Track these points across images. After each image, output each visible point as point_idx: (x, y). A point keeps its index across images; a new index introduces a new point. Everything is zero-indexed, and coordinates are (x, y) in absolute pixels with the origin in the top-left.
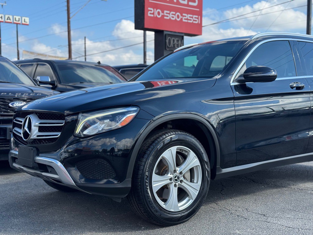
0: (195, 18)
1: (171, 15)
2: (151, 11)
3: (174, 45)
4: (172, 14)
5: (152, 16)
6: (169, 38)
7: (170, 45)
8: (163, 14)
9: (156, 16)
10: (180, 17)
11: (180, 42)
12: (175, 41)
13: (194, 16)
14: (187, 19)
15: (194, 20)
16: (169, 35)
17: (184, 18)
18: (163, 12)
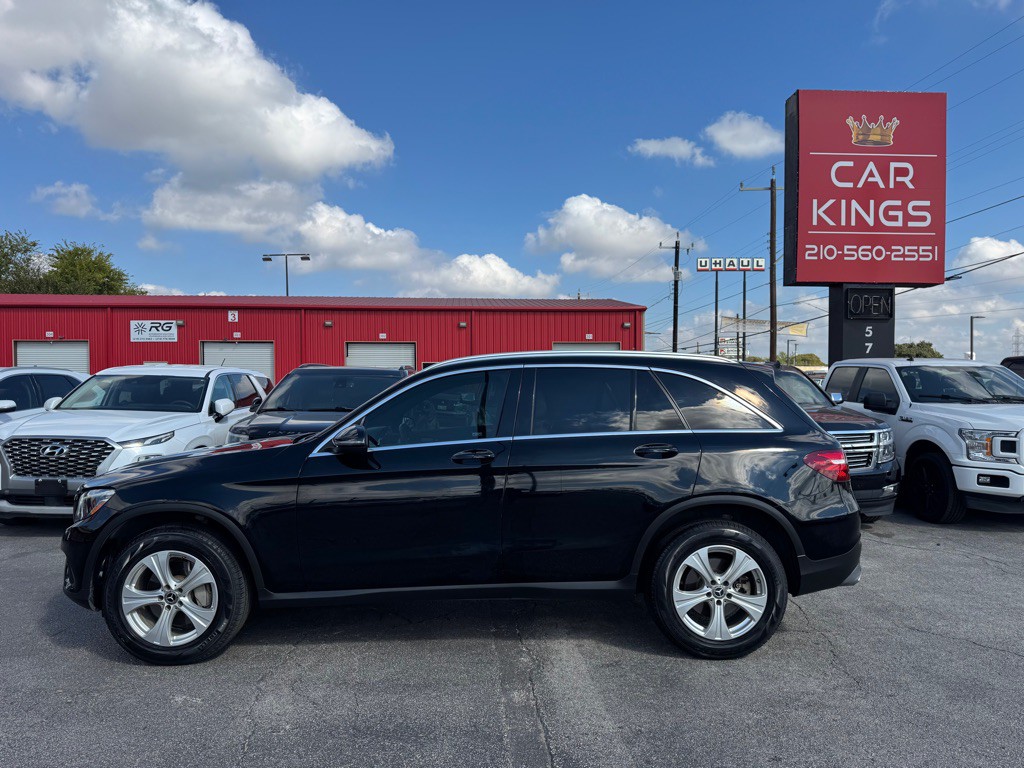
0: (925, 250)
1: (861, 253)
2: (812, 249)
3: (868, 308)
4: (864, 250)
5: (815, 258)
6: (854, 295)
8: (840, 252)
9: (825, 258)
10: (885, 253)
11: (883, 301)
12: (872, 301)
13: (923, 247)
14: (904, 256)
15: (921, 256)
16: (856, 290)
17: (894, 253)
18: (840, 249)
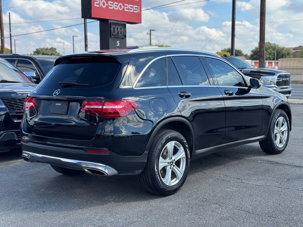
0: (135, 8)
1: (115, 6)
3: (118, 32)
4: (115, 4)
5: (98, 6)
6: (113, 26)
7: (114, 33)
8: (107, 4)
9: (101, 6)
10: (122, 7)
11: (123, 29)
12: (119, 29)
13: (135, 6)
14: (128, 9)
15: (134, 10)
16: (114, 24)
17: (126, 8)
18: (107, 3)
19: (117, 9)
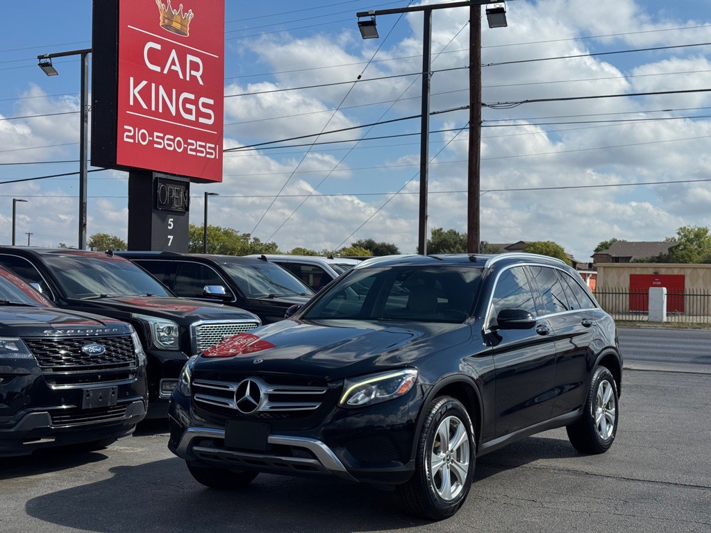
0: (210, 148)
1: (166, 142)
2: (130, 131)
3: (171, 200)
4: (168, 139)
7: (163, 202)
8: (151, 138)
11: (182, 194)
14: (195, 150)
15: (207, 153)
17: (190, 147)
19: (172, 149)
